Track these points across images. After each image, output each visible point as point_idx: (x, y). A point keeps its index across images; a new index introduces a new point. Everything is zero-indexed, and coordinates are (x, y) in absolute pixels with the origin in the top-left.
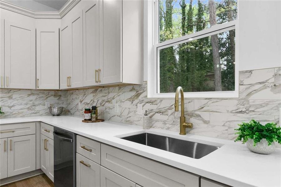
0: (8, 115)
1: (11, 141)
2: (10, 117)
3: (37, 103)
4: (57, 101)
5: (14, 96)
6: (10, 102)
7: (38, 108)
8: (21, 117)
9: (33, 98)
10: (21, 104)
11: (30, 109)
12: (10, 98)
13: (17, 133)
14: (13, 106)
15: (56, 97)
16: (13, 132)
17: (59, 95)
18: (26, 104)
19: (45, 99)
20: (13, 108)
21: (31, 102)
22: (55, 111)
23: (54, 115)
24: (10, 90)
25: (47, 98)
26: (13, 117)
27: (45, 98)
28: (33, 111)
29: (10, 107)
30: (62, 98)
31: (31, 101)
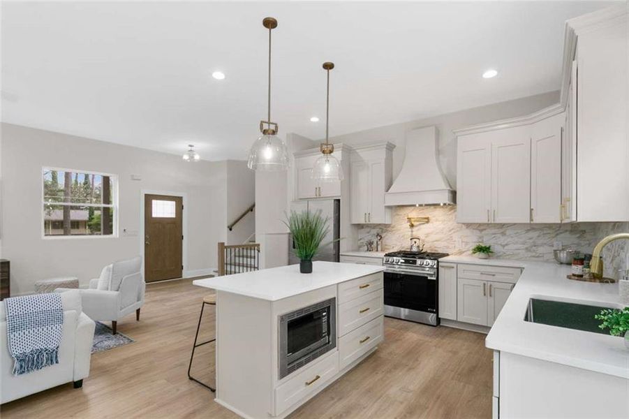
0: (500, 256)
1: (491, 286)
2: (503, 259)
3: (539, 242)
4: (576, 241)
5: (508, 233)
6: (503, 240)
7: (541, 250)
8: (517, 260)
9: (534, 234)
10: (517, 243)
11: (530, 251)
12: (503, 234)
13: (498, 277)
14: (507, 245)
15: (576, 234)
16: (494, 275)
17: (582, 231)
18: (524, 243)
19: (553, 237)
20: (506, 248)
21: (531, 241)
22: (563, 256)
23: (561, 263)
24: (502, 225)
25: (557, 235)
26: (507, 259)
27: (553, 235)
28: (534, 254)
29: (504, 246)
30: (588, 236)
31: (530, 239)
